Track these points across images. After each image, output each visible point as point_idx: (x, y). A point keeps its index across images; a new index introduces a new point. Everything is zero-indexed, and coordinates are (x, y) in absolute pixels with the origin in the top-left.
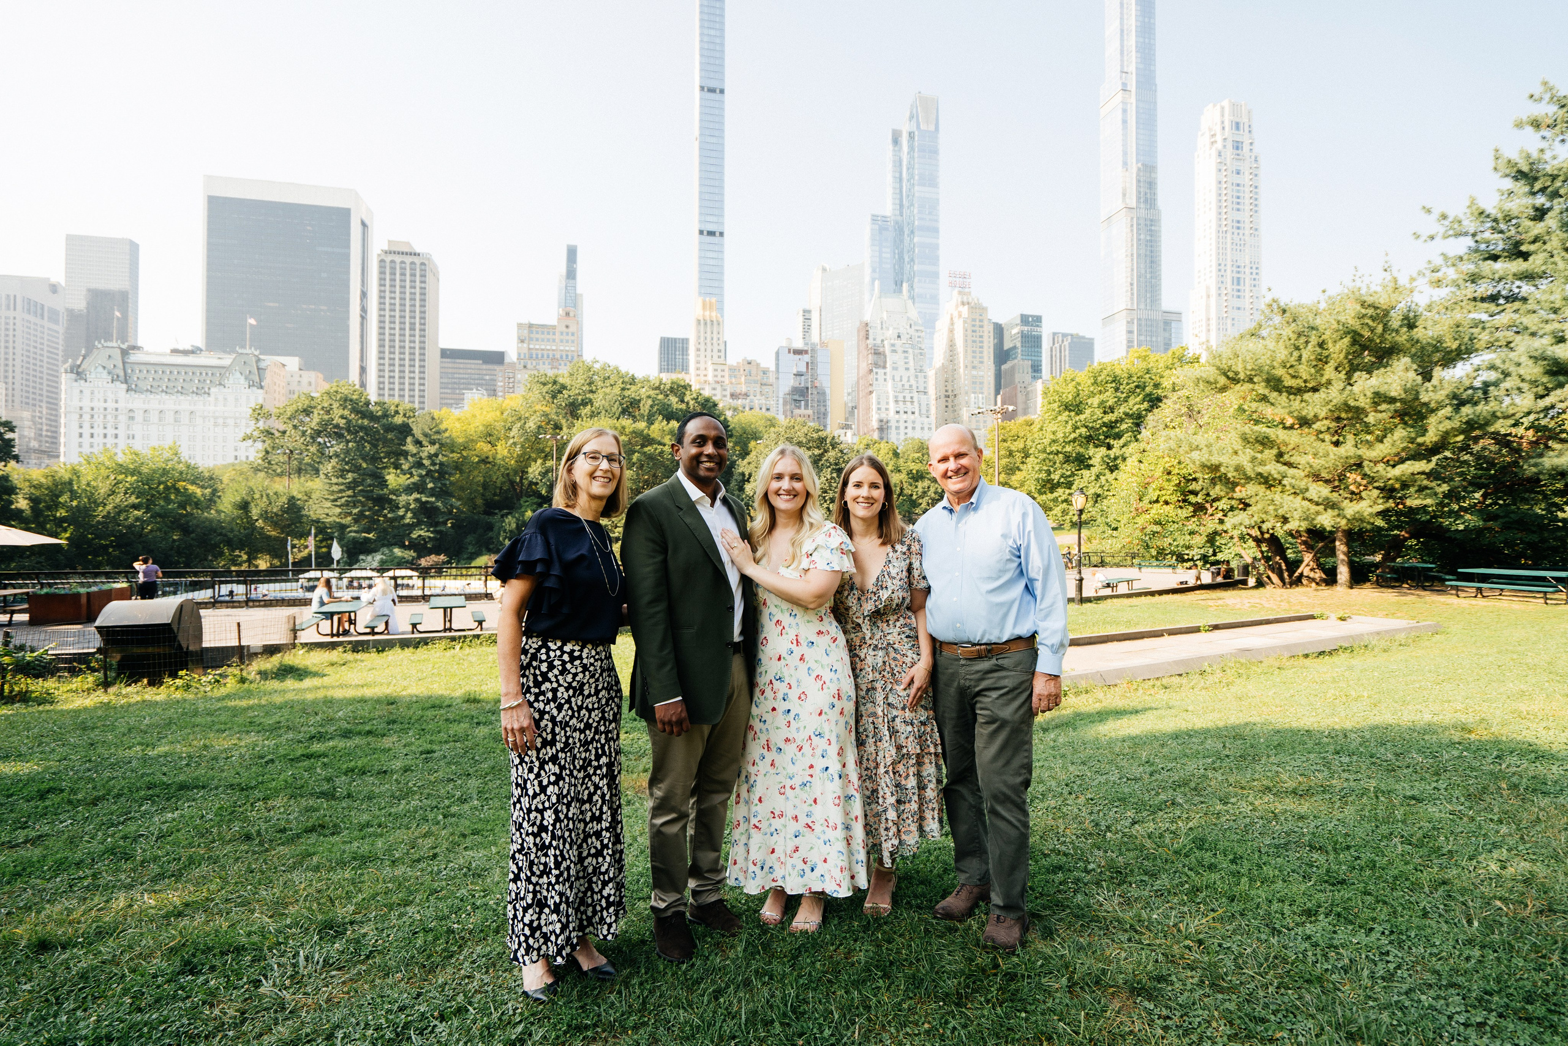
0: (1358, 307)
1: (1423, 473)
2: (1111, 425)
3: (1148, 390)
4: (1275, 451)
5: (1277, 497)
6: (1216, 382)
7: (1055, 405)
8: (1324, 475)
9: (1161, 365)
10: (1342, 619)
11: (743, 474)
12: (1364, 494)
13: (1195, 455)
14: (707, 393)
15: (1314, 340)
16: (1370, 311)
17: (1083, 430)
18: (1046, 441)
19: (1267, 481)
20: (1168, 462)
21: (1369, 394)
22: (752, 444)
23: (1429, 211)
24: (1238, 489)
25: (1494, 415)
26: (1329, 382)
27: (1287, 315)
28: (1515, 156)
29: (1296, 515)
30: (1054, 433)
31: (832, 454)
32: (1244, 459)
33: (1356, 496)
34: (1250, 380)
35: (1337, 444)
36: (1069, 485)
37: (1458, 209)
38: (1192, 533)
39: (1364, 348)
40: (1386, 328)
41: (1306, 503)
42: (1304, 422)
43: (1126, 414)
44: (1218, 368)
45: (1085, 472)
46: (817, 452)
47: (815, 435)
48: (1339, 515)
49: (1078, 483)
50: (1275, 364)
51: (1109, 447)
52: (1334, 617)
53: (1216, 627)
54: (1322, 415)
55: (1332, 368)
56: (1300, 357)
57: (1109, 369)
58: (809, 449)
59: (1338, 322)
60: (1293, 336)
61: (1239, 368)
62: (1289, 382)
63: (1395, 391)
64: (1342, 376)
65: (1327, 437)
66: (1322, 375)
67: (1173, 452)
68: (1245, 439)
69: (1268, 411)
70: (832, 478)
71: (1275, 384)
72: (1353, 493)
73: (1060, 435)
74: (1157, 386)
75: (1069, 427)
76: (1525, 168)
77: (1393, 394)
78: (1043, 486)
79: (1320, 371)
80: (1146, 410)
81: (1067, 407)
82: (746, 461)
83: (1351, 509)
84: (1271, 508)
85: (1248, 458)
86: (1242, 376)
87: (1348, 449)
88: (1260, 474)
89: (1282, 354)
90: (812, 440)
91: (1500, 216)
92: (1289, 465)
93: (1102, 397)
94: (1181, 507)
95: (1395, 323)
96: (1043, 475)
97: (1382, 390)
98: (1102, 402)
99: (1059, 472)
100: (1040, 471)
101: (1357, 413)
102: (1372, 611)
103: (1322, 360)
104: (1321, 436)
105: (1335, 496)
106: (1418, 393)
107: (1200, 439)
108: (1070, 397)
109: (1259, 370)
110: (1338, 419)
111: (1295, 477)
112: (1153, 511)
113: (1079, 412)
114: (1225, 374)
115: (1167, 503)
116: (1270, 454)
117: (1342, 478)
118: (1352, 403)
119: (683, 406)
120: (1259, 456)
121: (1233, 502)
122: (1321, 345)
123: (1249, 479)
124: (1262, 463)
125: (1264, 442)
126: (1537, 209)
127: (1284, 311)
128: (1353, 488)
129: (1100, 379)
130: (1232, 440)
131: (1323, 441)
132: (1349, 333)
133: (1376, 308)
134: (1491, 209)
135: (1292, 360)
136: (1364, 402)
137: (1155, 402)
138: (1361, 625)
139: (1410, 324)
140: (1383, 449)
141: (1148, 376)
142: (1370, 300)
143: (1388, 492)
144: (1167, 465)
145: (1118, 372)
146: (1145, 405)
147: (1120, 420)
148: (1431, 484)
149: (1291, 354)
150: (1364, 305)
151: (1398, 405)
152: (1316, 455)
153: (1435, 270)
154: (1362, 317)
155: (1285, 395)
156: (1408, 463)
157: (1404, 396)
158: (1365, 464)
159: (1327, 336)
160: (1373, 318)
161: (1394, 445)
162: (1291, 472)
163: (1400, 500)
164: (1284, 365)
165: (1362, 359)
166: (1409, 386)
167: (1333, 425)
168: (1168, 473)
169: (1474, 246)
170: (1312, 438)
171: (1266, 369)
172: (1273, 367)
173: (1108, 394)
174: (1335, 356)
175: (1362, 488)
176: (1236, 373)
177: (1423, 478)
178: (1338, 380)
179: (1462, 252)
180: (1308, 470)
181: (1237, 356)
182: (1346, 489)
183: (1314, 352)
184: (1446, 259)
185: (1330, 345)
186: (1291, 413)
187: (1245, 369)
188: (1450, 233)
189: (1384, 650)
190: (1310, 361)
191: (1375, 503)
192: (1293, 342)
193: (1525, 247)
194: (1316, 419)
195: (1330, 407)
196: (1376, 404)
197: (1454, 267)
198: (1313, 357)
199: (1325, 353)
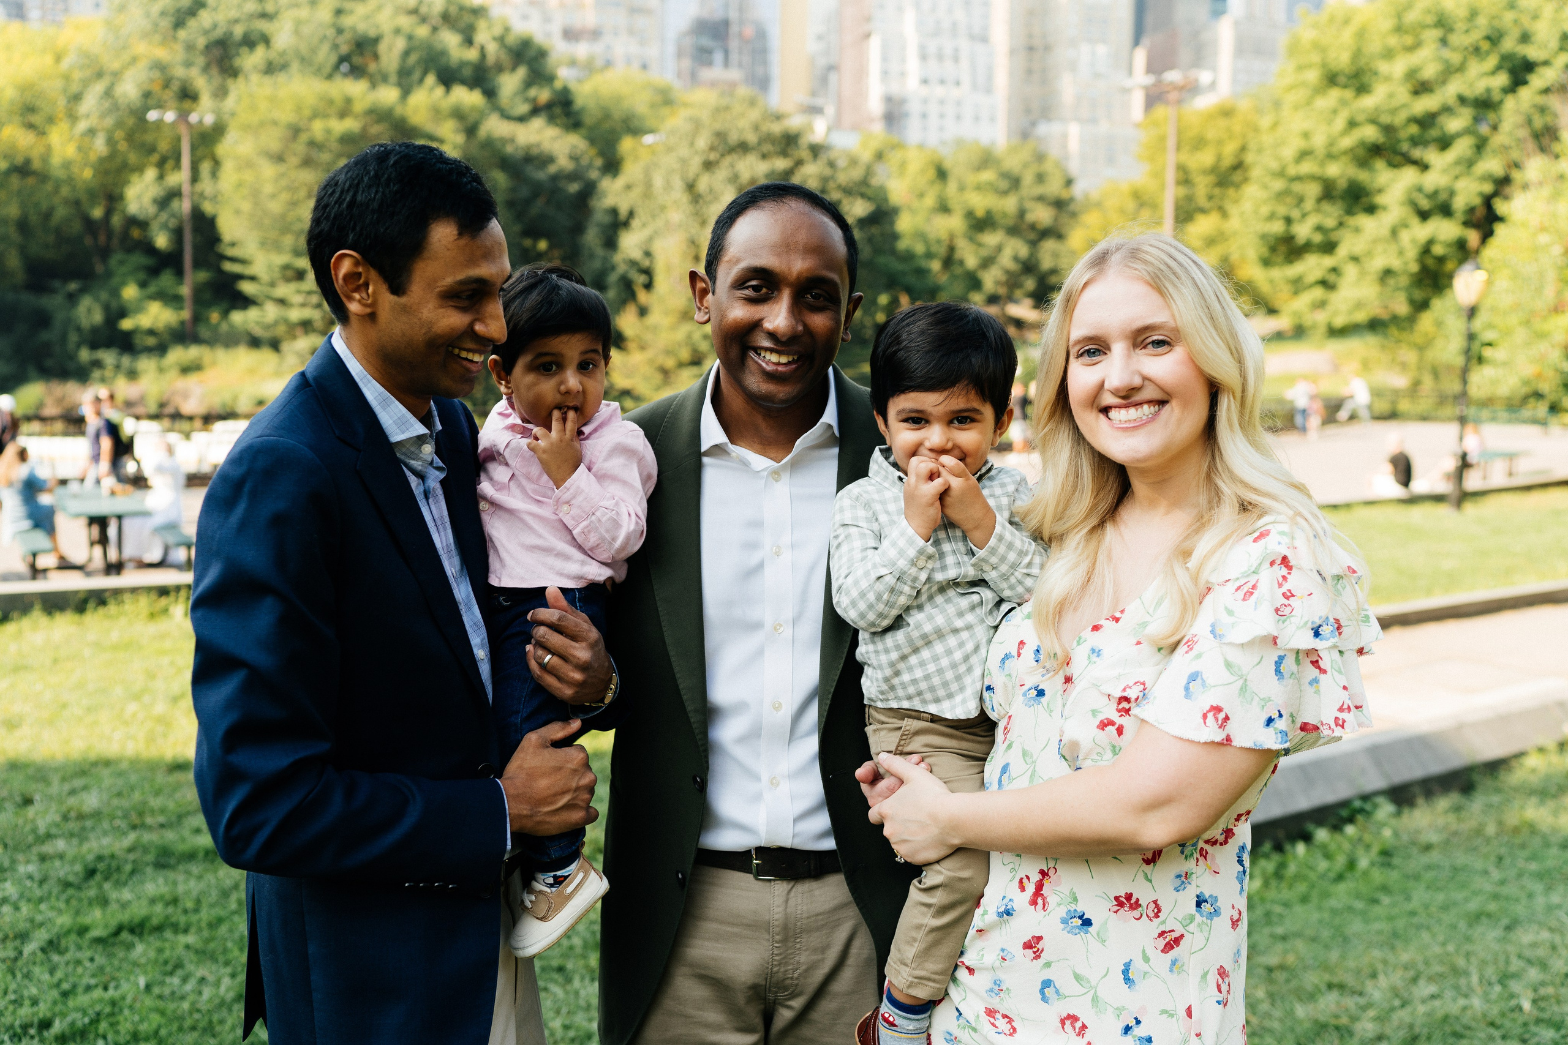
2: (1427, 121)
3: (1509, 44)
7: (1313, 76)
11: (614, 212)
14: (522, 27)
17: (1370, 133)
18: (1289, 152)
30: (1306, 135)
36: (1329, 247)
43: (1462, 100)
45: (1364, 221)
46: (781, 164)
49: (1348, 245)
51: (1421, 166)
58: (764, 156)
73: (1319, 141)
74: (1525, 38)
75: (1340, 123)
78: (1273, 249)
80: (1502, 89)
81: (1332, 79)
82: (620, 182)
90: (768, 138)
93: (1412, 59)
96: (1277, 228)
98: (1411, 74)
99: (1310, 220)
100: (1272, 217)
108: (1344, 57)
113: (1362, 89)
119: (472, 55)
129: (1408, 18)
137: (1521, 72)
141: (1508, 16)
146: (1502, 79)
147: (1447, 110)
173: (1426, 52)
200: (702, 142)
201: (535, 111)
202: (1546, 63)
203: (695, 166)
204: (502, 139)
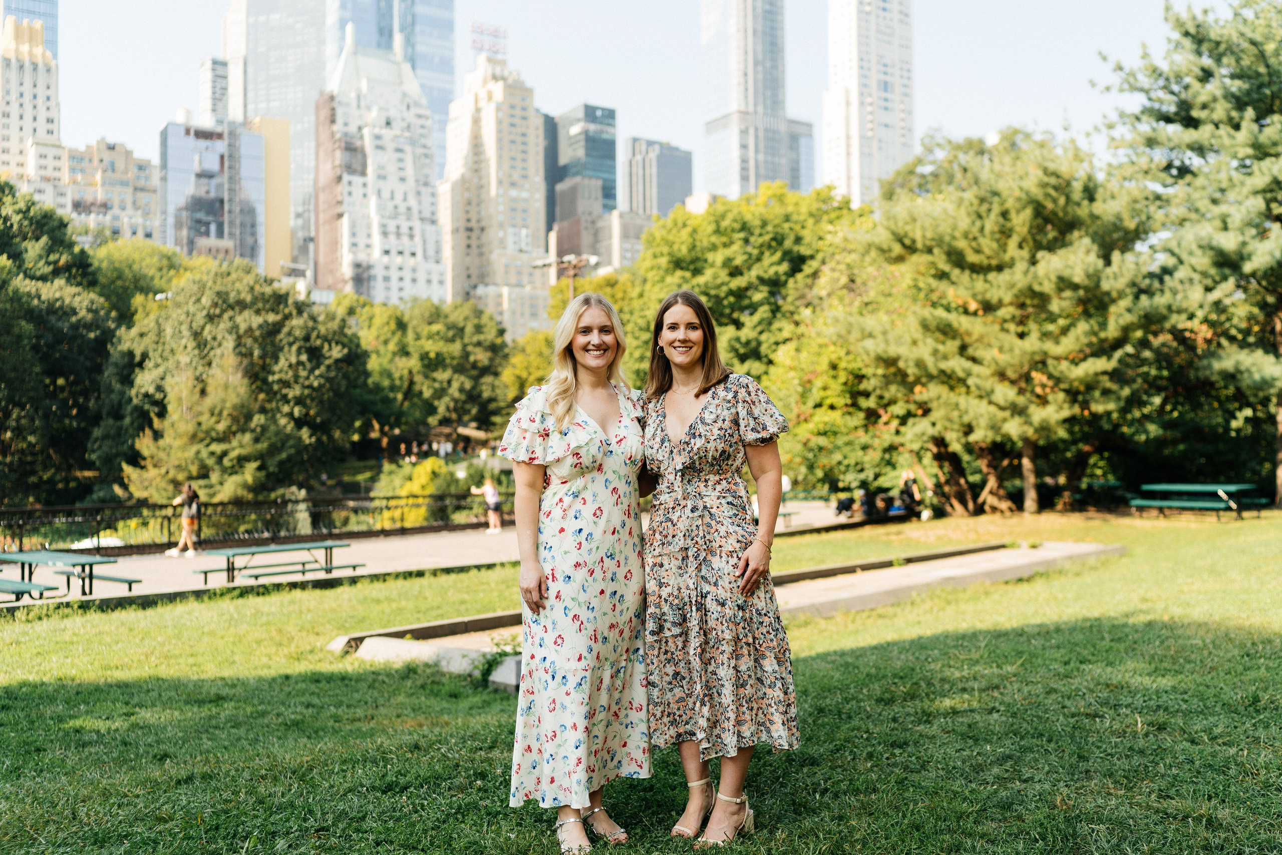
0: (1040, 173)
1: (1105, 373)
2: (740, 294)
3: (788, 244)
4: (957, 343)
5: (963, 400)
6: (890, 250)
7: (664, 261)
8: (1011, 374)
9: (804, 210)
10: (1034, 547)
11: (131, 354)
12: (1050, 398)
13: (869, 344)
14: (47, 201)
15: (996, 209)
16: (1053, 181)
19: (950, 380)
20: (833, 353)
21: (1054, 278)
22: (138, 300)
23: (1105, 59)
24: (918, 389)
25: (1170, 308)
26: (1013, 261)
27: (969, 175)
28: (1184, 16)
29: (983, 422)
31: (297, 323)
32: (925, 350)
33: (1043, 401)
34: (929, 251)
35: (1021, 336)
37: (1133, 62)
38: (865, 448)
39: (1047, 220)
40: (1068, 200)
41: (993, 409)
42: (988, 307)
43: (762, 280)
44: (894, 233)
46: (272, 318)
47: (268, 290)
48: (1026, 423)
50: (957, 234)
51: (739, 325)
52: (1025, 544)
53: (909, 561)
54: (1007, 299)
55: (1016, 244)
56: (982, 229)
57: (735, 211)
58: (258, 312)
59: (1021, 189)
60: (976, 202)
61: (918, 236)
62: (972, 258)
63: (1078, 277)
64: (1025, 253)
65: (1012, 327)
66: (1005, 251)
67: (842, 340)
68: (925, 326)
69: (952, 293)
70: (299, 363)
71: (957, 259)
72: (1038, 396)
74: (798, 240)
76: (1192, 30)
77: (1077, 279)
79: (1003, 247)
80: (786, 274)
81: (678, 264)
82: (134, 331)
83: (1038, 414)
84: (955, 414)
85: (929, 350)
86: (919, 245)
87: (1032, 343)
88: (943, 372)
89: (964, 222)
90: (263, 298)
91: (1172, 76)
92: (974, 360)
93: (727, 252)
94: (850, 414)
95: (1077, 195)
97: (1066, 273)
98: (727, 262)
101: (1042, 300)
102: (1061, 536)
103: (1005, 233)
104: (1006, 326)
105: (1021, 400)
106: (1099, 280)
107: (871, 322)
108: (684, 250)
109: (940, 242)
110: (1022, 306)
111: (980, 377)
112: (816, 419)
113: (697, 272)
114: (900, 240)
115: (832, 407)
116: (952, 346)
117: (1028, 378)
118: (1037, 288)
120: (941, 347)
121: (912, 407)
122: (1005, 214)
123: (931, 377)
124: (945, 357)
125: (946, 331)
126: (1203, 70)
127: (965, 170)
128: (1039, 390)
129: (723, 224)
130: (910, 327)
131: (1007, 331)
132: (1031, 203)
133: (1058, 176)
134: (1164, 67)
135: (975, 230)
136: (1048, 287)
137: (797, 263)
138: (1053, 550)
139: (1090, 193)
140: (1069, 344)
141: (786, 226)
142: (1052, 166)
143: (1073, 395)
144: (834, 357)
145: (748, 217)
146: (784, 267)
147: (752, 286)
148: (1114, 387)
149: (973, 223)
150: (1046, 172)
151: (1081, 293)
152: (1001, 349)
153: (1111, 127)
154: (1044, 185)
155: (967, 272)
156: (1091, 360)
157: (1086, 282)
158: (1050, 362)
159: (1010, 204)
160: (1056, 188)
161: (1077, 339)
162: (976, 369)
163: (1085, 405)
164: (966, 235)
165: (1046, 234)
166: (1091, 270)
167: (1018, 313)
168: (834, 367)
169: (1148, 104)
170: (997, 327)
171: (947, 239)
172: (954, 238)
173: (736, 247)
174: (1018, 229)
175: (1048, 390)
176: (914, 241)
177: (1106, 378)
178: (1022, 259)
179: (1136, 109)
180: (993, 367)
181: (914, 220)
182: (1033, 392)
183: (997, 223)
184: (1122, 115)
185: (1013, 215)
186: (974, 296)
187: (924, 237)
188: (1126, 86)
189: (1078, 574)
190: (993, 233)
191: (1061, 408)
192: (975, 208)
193: (1195, 113)
194: (1000, 304)
195: (1015, 291)
196: (1060, 290)
197: (1129, 127)
198: (996, 229)
199: (1009, 225)
200: (206, 301)
201: (56, 273)
202: (812, 257)
203: (200, 319)
204: (29, 294)
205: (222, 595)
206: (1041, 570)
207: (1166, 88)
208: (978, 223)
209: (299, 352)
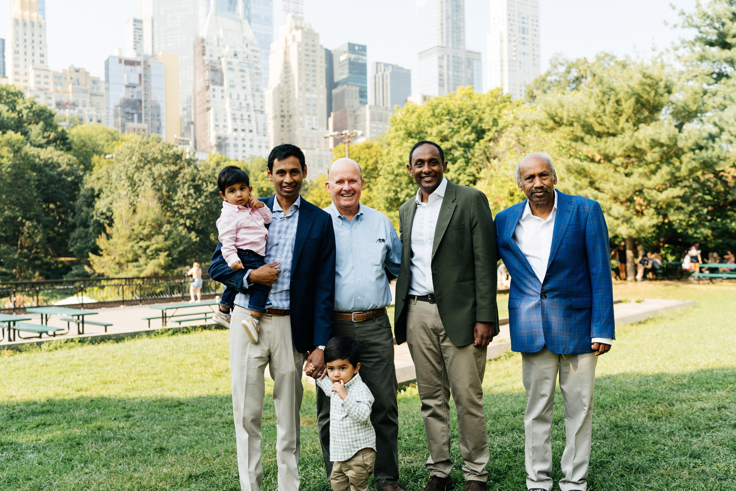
0: (640, 76)
1: (678, 197)
3: (474, 122)
4: (588, 180)
6: (546, 124)
7: (402, 133)
8: (621, 198)
9: (484, 102)
10: (638, 302)
11: (93, 190)
12: (645, 212)
15: (613, 99)
16: (649, 81)
18: (395, 164)
20: (511, 186)
21: (648, 140)
23: (674, 8)
25: (719, 158)
26: (623, 130)
27: (597, 78)
30: (401, 157)
31: (188, 171)
33: (640, 213)
34: (571, 125)
35: (627, 175)
39: (643, 105)
40: (656, 93)
42: (608, 158)
43: (459, 144)
44: (549, 114)
46: (173, 168)
47: (171, 152)
48: (631, 227)
50: (589, 114)
52: (633, 300)
54: (619, 153)
55: (625, 120)
56: (604, 111)
57: (444, 103)
58: (165, 165)
59: (629, 86)
60: (600, 94)
61: (565, 115)
62: (598, 128)
63: (664, 139)
64: (630, 125)
65: (622, 170)
66: (618, 124)
69: (585, 150)
70: (189, 194)
71: (589, 130)
72: (638, 211)
74: (481, 120)
77: (663, 141)
78: (391, 204)
79: (617, 122)
80: (474, 140)
81: (409, 134)
82: (94, 177)
83: (638, 222)
85: (572, 184)
86: (565, 121)
87: (635, 180)
89: (593, 107)
90: (167, 157)
91: (715, 18)
92: (598, 189)
93: (440, 127)
95: (661, 90)
96: (392, 195)
97: (656, 137)
98: (439, 134)
99: (405, 192)
100: (389, 191)
101: (641, 153)
103: (618, 113)
104: (618, 169)
105: (628, 214)
106: (676, 140)
108: (414, 127)
109: (578, 118)
110: (628, 157)
114: (553, 119)
116: (585, 182)
117: (631, 200)
118: (638, 146)
120: (578, 182)
122: (618, 102)
124: (581, 188)
125: (581, 172)
127: (594, 75)
128: (638, 208)
129: (437, 111)
131: (619, 172)
132: (635, 94)
133: (651, 78)
134: (710, 13)
135: (599, 112)
136: (644, 146)
137: (480, 133)
138: (653, 304)
140: (657, 179)
141: (474, 111)
142: (648, 72)
143: (658, 211)
145: (451, 107)
146: (473, 136)
147: (454, 147)
148: (684, 205)
149: (599, 107)
150: (644, 76)
151: (665, 148)
152: (615, 183)
153: (676, 49)
154: (642, 84)
155: (595, 137)
156: (670, 189)
157: (668, 142)
158: (645, 190)
159: (621, 95)
160: (650, 86)
161: (662, 177)
162: (600, 195)
163: (665, 216)
164: (594, 115)
165: (642, 114)
166: (671, 136)
167: (626, 161)
168: (512, 195)
169: (700, 35)
170: (612, 170)
171: (583, 117)
172: (587, 116)
173: (444, 125)
174: (626, 110)
175: (643, 208)
176: (561, 119)
177: (678, 200)
178: (629, 128)
179: (692, 38)
180: (611, 194)
181: (562, 106)
182: (634, 208)
183: (613, 107)
184: (683, 42)
185: (623, 102)
186: (599, 151)
187: (568, 116)
188: (686, 24)
189: (672, 319)
190: (610, 113)
191: (652, 218)
192: (600, 98)
193: (729, 40)
194: (614, 156)
195: (624, 148)
196: (652, 147)
197: (688, 49)
198: (612, 111)
199: (620, 108)
200: (135, 159)
201: (48, 143)
202: (489, 130)
203: (132, 169)
204: (33, 156)
205: (162, 333)
206: (651, 317)
207: (711, 25)
208: (602, 107)
209: (189, 189)
